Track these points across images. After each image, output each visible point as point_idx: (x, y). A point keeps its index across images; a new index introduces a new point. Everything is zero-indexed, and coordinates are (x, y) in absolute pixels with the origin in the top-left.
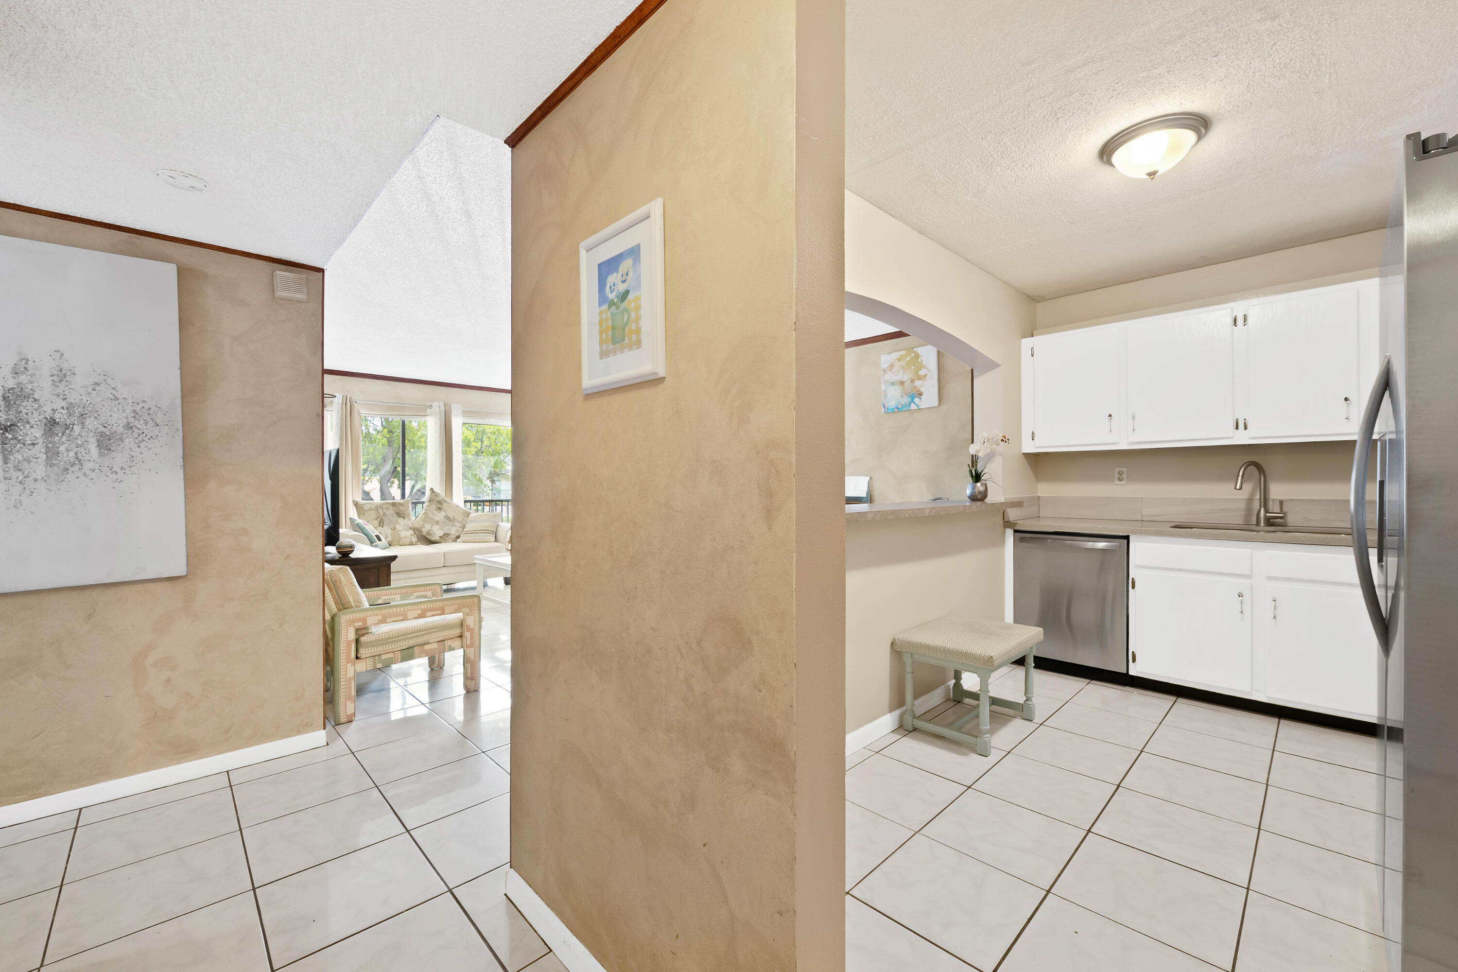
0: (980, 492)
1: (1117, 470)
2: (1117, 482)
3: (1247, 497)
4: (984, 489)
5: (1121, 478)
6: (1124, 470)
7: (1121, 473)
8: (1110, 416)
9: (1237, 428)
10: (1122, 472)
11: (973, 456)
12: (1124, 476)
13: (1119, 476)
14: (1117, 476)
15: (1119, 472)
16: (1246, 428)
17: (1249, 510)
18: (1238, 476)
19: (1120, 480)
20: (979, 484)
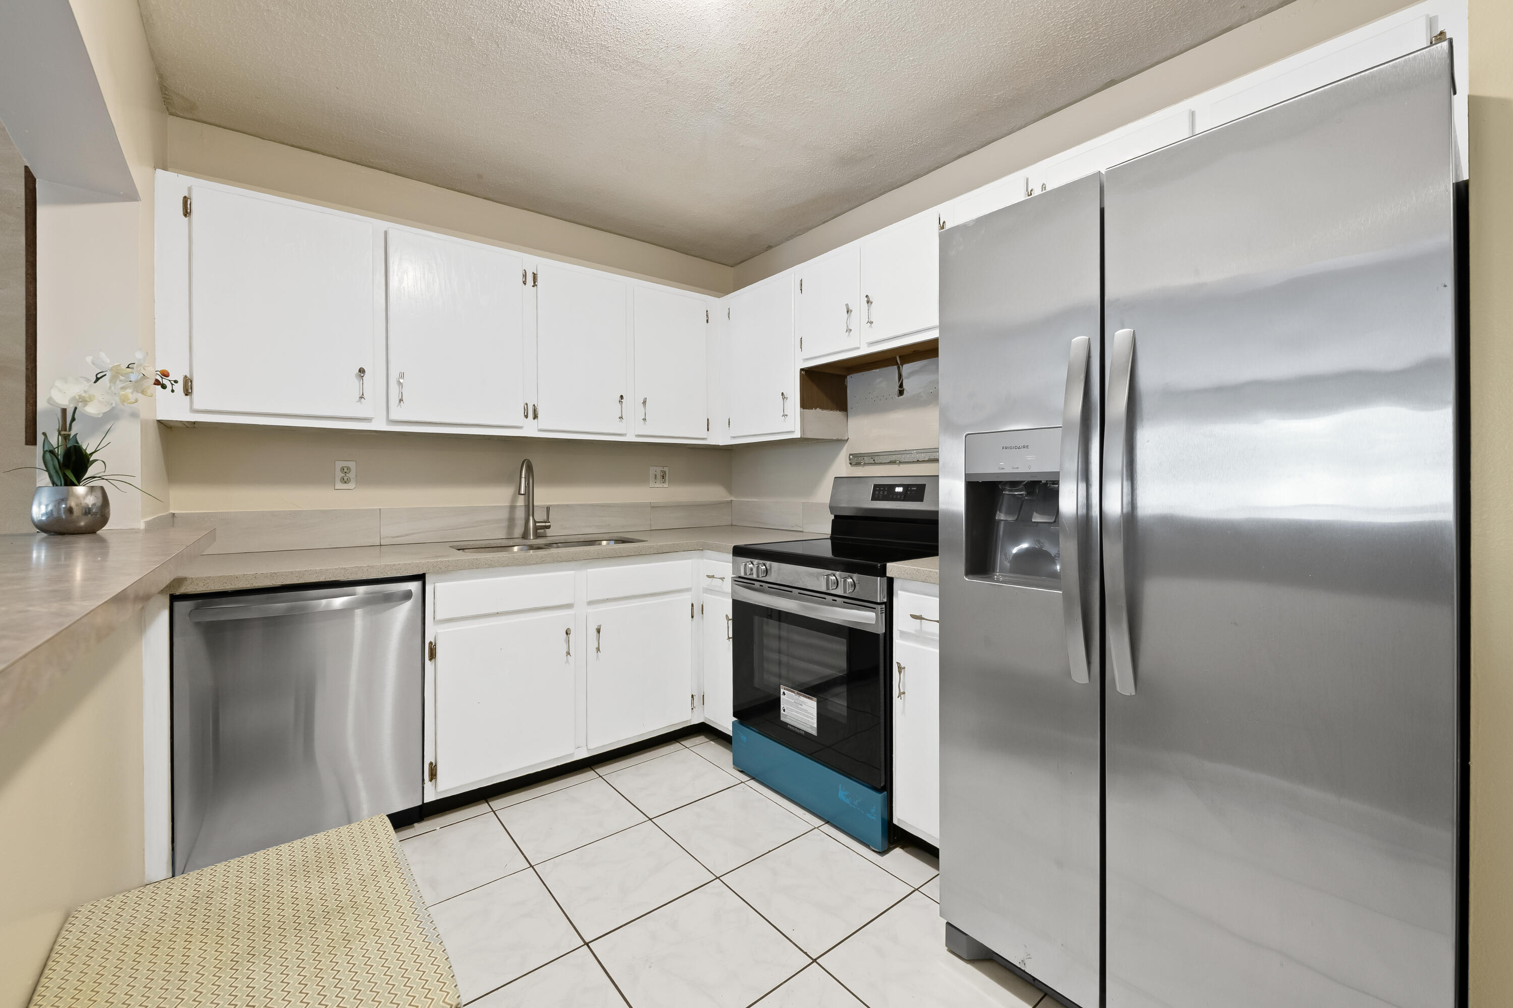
0: (87, 511)
1: (340, 464)
2: (339, 485)
3: (508, 504)
4: (99, 502)
5: (345, 478)
6: (352, 465)
7: (346, 470)
8: (362, 371)
9: (526, 417)
10: (348, 468)
11: (64, 411)
12: (352, 475)
13: (343, 475)
14: (339, 475)
15: (342, 469)
16: (535, 417)
17: (511, 521)
18: (521, 477)
19: (344, 481)
20: (80, 490)
